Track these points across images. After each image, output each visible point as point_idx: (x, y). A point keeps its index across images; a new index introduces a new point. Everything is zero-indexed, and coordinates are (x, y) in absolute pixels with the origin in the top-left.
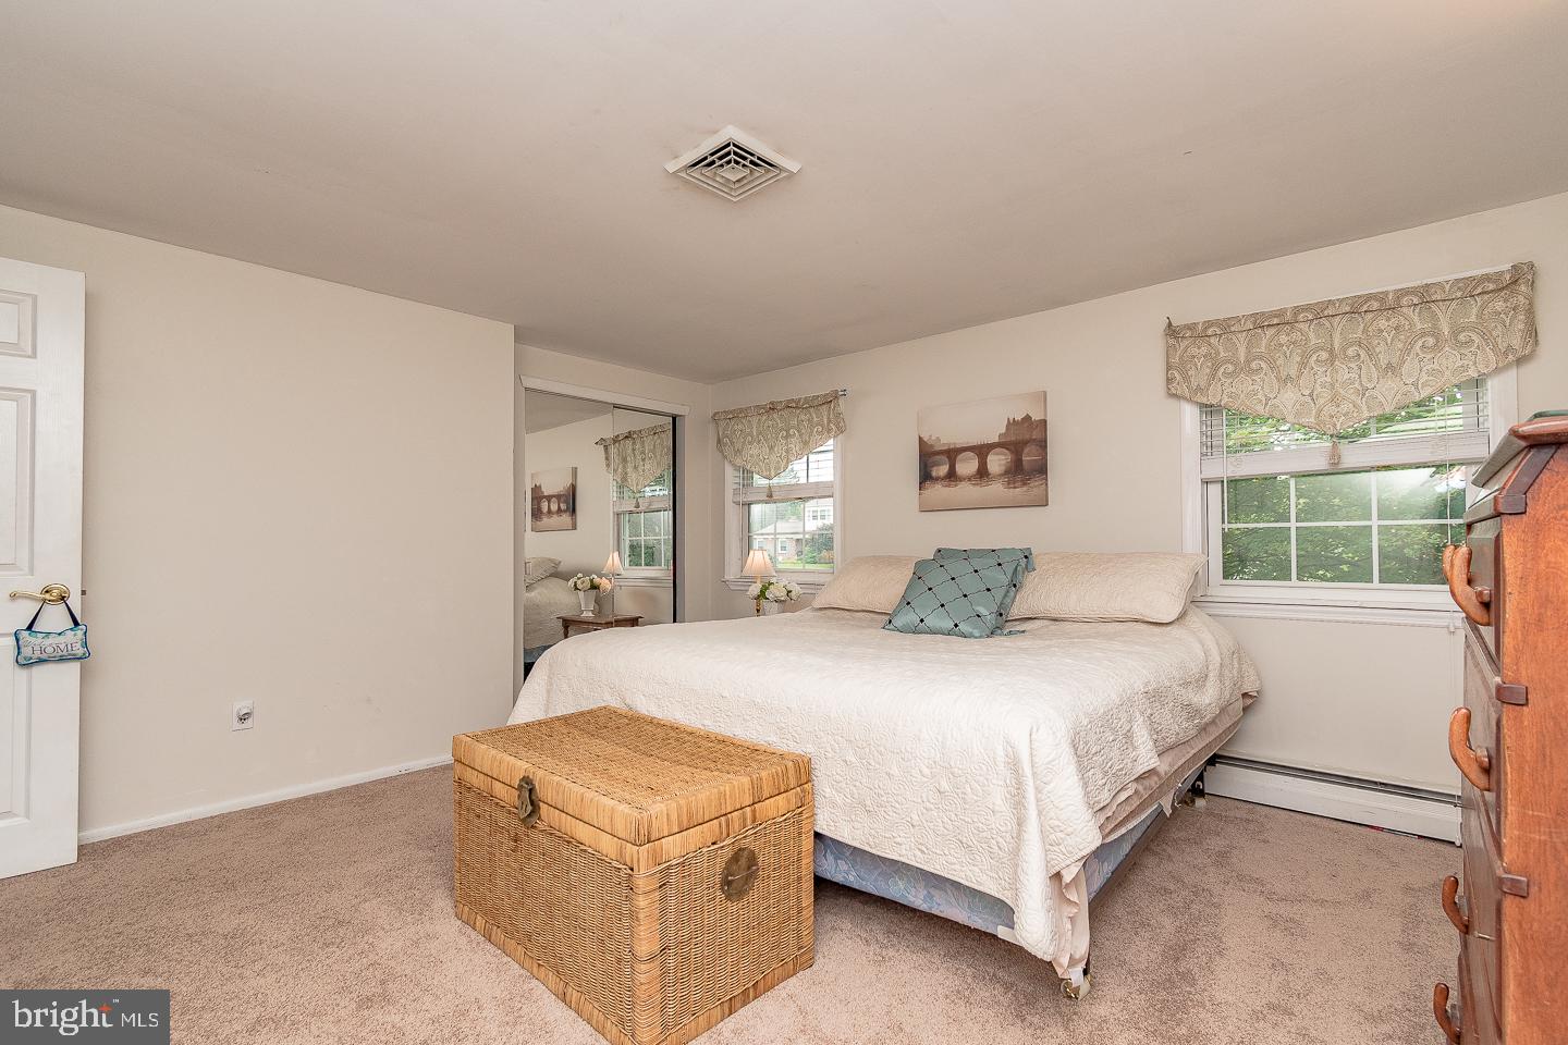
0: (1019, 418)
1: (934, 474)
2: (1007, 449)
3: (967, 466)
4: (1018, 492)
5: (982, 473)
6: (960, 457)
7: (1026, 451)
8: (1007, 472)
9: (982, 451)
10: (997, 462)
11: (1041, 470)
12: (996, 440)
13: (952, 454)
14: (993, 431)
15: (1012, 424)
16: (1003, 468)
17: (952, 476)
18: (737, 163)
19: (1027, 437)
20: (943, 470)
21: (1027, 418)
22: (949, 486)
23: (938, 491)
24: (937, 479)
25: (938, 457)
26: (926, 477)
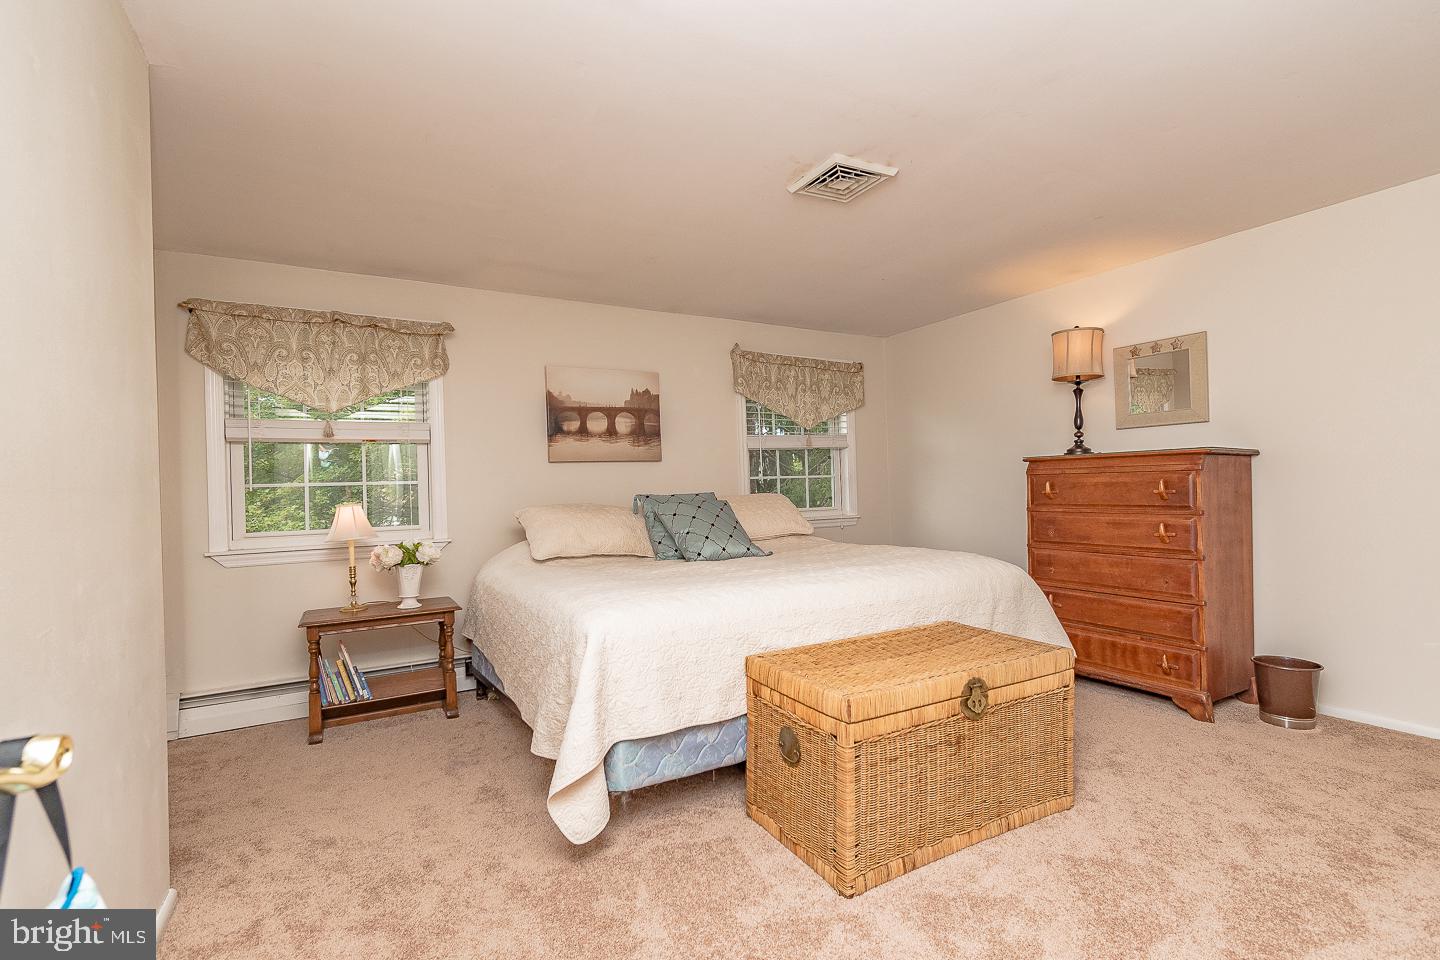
0: (641, 390)
1: (565, 428)
2: (633, 415)
3: (598, 424)
4: (642, 449)
5: (611, 432)
6: (590, 415)
7: (647, 417)
8: (632, 433)
9: (611, 413)
10: (623, 424)
11: (656, 434)
12: (623, 405)
13: (583, 412)
14: (620, 400)
15: (635, 394)
16: (629, 430)
17: (583, 432)
18: (843, 177)
19: (647, 407)
20: (575, 425)
21: (647, 392)
22: (580, 440)
23: (567, 445)
24: (569, 433)
25: (569, 413)
26: (555, 430)
